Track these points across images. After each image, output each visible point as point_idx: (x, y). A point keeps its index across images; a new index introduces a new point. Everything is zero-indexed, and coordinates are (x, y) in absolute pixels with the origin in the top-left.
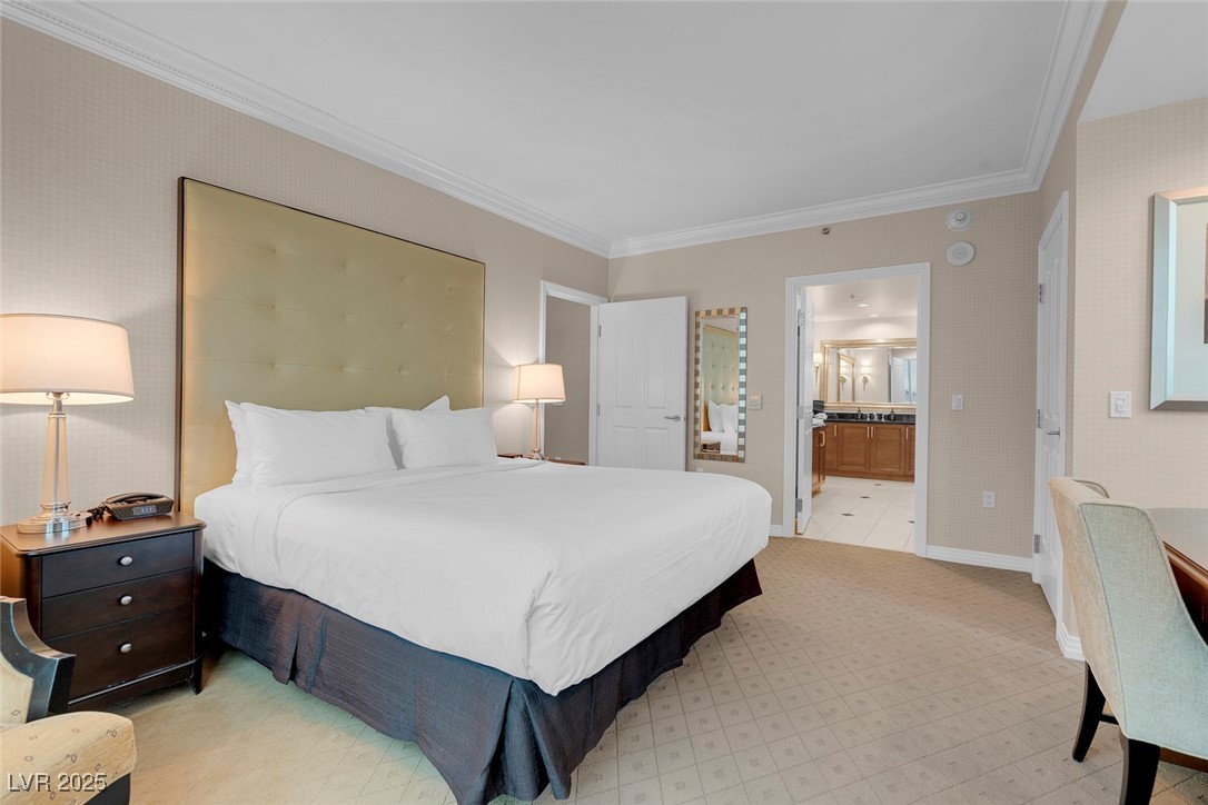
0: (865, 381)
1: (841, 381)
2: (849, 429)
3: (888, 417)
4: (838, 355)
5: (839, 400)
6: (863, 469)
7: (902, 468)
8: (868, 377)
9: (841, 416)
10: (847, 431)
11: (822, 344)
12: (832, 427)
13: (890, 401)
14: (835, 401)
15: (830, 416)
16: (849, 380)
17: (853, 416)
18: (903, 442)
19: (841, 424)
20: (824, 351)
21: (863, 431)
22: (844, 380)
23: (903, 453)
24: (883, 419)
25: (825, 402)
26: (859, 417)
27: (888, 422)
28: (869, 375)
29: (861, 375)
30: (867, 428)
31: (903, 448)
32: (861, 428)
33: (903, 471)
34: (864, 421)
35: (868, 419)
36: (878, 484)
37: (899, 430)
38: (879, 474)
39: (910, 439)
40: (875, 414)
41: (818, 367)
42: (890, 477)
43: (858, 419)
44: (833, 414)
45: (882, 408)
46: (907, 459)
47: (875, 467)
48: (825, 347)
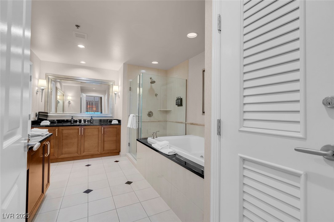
1: (57, 102)
2: (66, 131)
3: (89, 121)
4: (57, 88)
6: (76, 155)
7: (100, 150)
9: (59, 121)
15: (52, 122)
16: (61, 102)
17: (67, 121)
18: (100, 135)
19: (61, 128)
20: (48, 80)
21: (77, 131)
22: (59, 102)
23: (100, 141)
24: (87, 123)
25: (47, 113)
26: (72, 122)
27: (89, 124)
28: (71, 100)
29: (67, 100)
30: (78, 129)
31: (100, 139)
32: (75, 129)
33: (100, 152)
34: (75, 124)
35: (78, 123)
36: (88, 165)
37: (98, 128)
38: (86, 156)
39: (104, 133)
40: (82, 120)
41: (43, 90)
42: (92, 156)
43: (71, 123)
44: (54, 120)
45: (86, 116)
46: (102, 145)
47: (84, 152)
48: (49, 78)
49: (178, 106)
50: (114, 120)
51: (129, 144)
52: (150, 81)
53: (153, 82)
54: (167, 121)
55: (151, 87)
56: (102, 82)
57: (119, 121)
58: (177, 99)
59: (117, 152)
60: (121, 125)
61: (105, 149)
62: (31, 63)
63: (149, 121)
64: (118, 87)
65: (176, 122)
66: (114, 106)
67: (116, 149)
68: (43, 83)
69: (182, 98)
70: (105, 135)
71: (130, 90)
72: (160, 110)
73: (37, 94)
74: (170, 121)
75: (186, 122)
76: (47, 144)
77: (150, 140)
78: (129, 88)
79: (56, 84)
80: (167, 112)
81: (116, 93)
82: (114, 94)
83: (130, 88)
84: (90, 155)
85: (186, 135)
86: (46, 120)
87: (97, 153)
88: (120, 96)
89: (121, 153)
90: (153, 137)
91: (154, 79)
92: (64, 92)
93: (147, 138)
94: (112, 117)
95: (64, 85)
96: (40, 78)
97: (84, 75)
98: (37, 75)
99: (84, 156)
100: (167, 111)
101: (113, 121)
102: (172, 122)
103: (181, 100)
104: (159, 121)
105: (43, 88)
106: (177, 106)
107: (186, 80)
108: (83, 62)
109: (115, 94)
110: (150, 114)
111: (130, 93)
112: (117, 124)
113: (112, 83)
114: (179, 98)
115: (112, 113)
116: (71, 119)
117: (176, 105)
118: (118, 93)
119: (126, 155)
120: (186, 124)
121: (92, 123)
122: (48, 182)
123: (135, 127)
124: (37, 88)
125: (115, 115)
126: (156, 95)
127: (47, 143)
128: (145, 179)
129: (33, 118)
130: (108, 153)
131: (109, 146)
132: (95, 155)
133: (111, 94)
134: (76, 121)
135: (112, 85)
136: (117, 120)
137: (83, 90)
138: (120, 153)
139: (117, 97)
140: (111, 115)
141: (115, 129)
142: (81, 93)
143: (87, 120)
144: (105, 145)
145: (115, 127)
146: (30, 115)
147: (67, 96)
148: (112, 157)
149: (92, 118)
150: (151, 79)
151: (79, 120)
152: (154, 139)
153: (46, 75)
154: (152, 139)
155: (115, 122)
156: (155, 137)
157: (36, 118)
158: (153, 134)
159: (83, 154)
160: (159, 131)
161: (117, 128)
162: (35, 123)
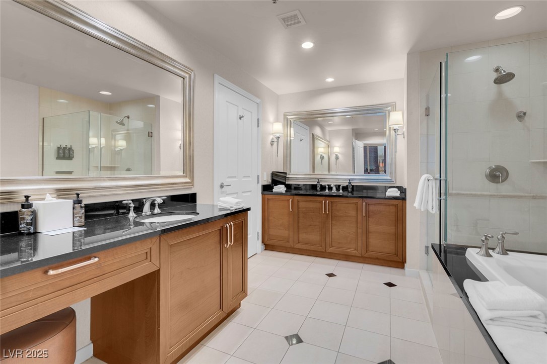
0: (337, 158)
2: (305, 204)
3: (345, 188)
4: (313, 137)
7: (359, 248)
10: (302, 205)
12: (288, 201)
18: (359, 218)
19: (297, 198)
20: (287, 123)
21: (317, 205)
23: (360, 231)
24: (341, 191)
25: (286, 173)
26: (318, 189)
27: (345, 194)
28: (339, 153)
29: (334, 153)
30: (321, 202)
31: (359, 225)
32: (316, 202)
33: (360, 252)
34: (323, 193)
35: (327, 191)
36: (331, 275)
37: (357, 204)
38: (335, 253)
39: (367, 216)
40: (333, 186)
41: (278, 138)
42: (347, 257)
43: (317, 191)
44: (299, 185)
45: (339, 179)
46: (364, 238)
47: (331, 246)
48: (287, 118)
50: (393, 187)
51: (427, 247)
52: (495, 75)
53: (503, 78)
55: (500, 94)
56: (368, 110)
57: (403, 191)
59: (398, 261)
60: (404, 199)
61: (370, 248)
62: (258, 101)
63: (491, 196)
64: (401, 112)
66: (395, 158)
67: (396, 255)
68: (277, 128)
70: (370, 220)
71: (428, 115)
73: (272, 145)
76: (227, 226)
77: (474, 256)
78: (424, 109)
81: (396, 127)
82: (393, 132)
83: (427, 108)
84: (343, 255)
86: (283, 184)
87: (354, 252)
88: (405, 133)
90: (483, 251)
91: (507, 68)
92: (329, 142)
93: (463, 249)
94: (390, 181)
95: (329, 131)
96: (277, 120)
97: (338, 102)
98: (271, 117)
99: (331, 253)
101: (389, 190)
104: (534, 197)
105: (279, 136)
108: (330, 80)
109: (395, 130)
110: (496, 175)
111: (428, 123)
112: (398, 197)
113: (389, 108)
115: (392, 173)
116: (316, 183)
118: (402, 127)
119: (417, 275)
121: (351, 192)
124: (271, 137)
125: (397, 176)
126: (521, 116)
129: (267, 180)
130: (377, 258)
131: (379, 244)
132: (353, 256)
133: (388, 132)
134: (323, 188)
135: (389, 112)
136: (398, 187)
137: (358, 134)
138: (405, 265)
139: (400, 137)
140: (389, 178)
141: (393, 209)
142: (354, 140)
143: (341, 187)
144: (371, 240)
145: (392, 205)
146: (258, 177)
147: (334, 147)
148: (387, 269)
149: (350, 183)
150: (497, 70)
151: (328, 185)
152: (491, 256)
153: (284, 115)
154: (483, 255)
155: (393, 192)
156: (497, 250)
157: (270, 181)
158: (486, 239)
159: (330, 250)
160: (517, 233)
161: (396, 206)
162: (267, 188)
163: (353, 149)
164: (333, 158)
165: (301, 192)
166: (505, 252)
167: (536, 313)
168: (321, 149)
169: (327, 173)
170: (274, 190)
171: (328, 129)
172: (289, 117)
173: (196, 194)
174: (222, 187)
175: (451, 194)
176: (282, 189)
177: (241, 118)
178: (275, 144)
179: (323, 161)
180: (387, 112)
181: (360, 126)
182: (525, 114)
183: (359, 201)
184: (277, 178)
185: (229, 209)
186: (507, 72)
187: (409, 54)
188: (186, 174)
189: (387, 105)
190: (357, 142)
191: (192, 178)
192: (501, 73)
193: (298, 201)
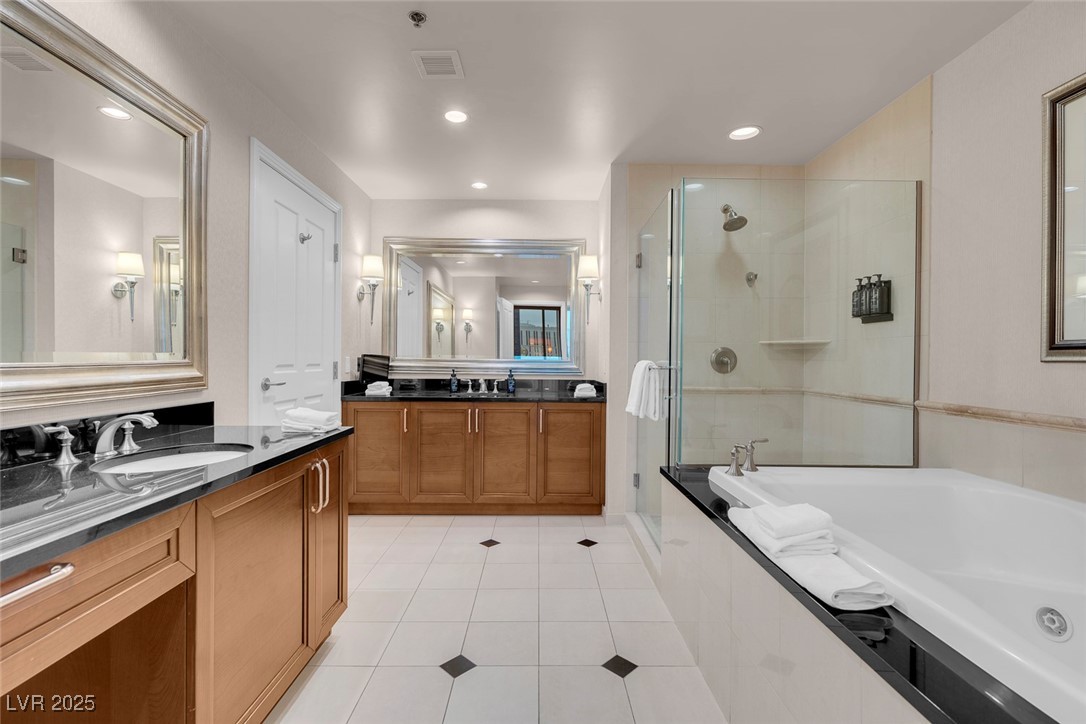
0: (468, 329)
2: (434, 416)
3: (503, 386)
4: (429, 287)
5: (429, 353)
6: (460, 498)
7: (532, 490)
8: (471, 324)
10: (426, 418)
11: (386, 243)
12: (399, 413)
13: (498, 357)
14: (420, 353)
18: (533, 437)
19: (417, 406)
20: (390, 257)
21: (459, 418)
23: (533, 459)
24: (495, 391)
25: (388, 358)
26: (454, 388)
28: (472, 320)
29: (463, 320)
30: (466, 412)
31: (533, 450)
32: (455, 411)
33: (534, 497)
34: (462, 395)
35: (470, 391)
36: (490, 543)
37: (527, 413)
38: (490, 504)
39: (546, 432)
40: (481, 381)
41: (375, 286)
42: (510, 508)
43: (451, 391)
44: (410, 381)
45: (492, 368)
46: (541, 472)
47: (483, 491)
48: (391, 249)
49: (863, 322)
50: (584, 382)
51: (637, 477)
52: (722, 219)
53: (734, 224)
54: (803, 393)
55: (728, 245)
56: (541, 248)
57: (600, 388)
58: (861, 288)
59: (591, 503)
60: (604, 402)
61: (551, 488)
62: (336, 207)
63: (718, 392)
64: (595, 258)
65: (856, 399)
66: (584, 333)
67: (590, 494)
68: (372, 266)
69: (888, 283)
70: (551, 439)
71: (639, 266)
72: (770, 345)
73: (360, 300)
74: (822, 395)
75: (916, 396)
76: (316, 468)
77: (721, 480)
78: (634, 258)
79: (426, 273)
80: (802, 352)
81: (588, 281)
82: (582, 290)
83: (639, 256)
84: (503, 505)
85: (916, 464)
86: (384, 379)
87: (523, 498)
88: (602, 293)
89: (607, 509)
90: (733, 469)
91: (739, 210)
92: (454, 299)
93: (706, 469)
94: (576, 372)
95: (454, 278)
96: (369, 251)
97: (488, 228)
98: (359, 244)
99: (484, 504)
100: (802, 345)
101: (579, 387)
102: (832, 396)
103: (885, 288)
104: (763, 392)
105: (374, 283)
106: (859, 320)
107: (919, 185)
108: (479, 185)
109: (586, 286)
110: (724, 362)
111: (639, 279)
112: (593, 398)
113: (576, 248)
114: (874, 280)
115: (578, 358)
116: (449, 377)
117: (854, 316)
118: (598, 282)
119: (623, 521)
120: (916, 411)
121: (513, 392)
122: (341, 596)
123: (655, 413)
124: (359, 284)
125: (587, 363)
126: (751, 279)
127: (318, 465)
128: (697, 664)
129: (350, 373)
130: (561, 504)
131: (563, 479)
132: (519, 505)
133: (573, 288)
134: (462, 386)
135: (577, 257)
136: (592, 382)
137: (504, 288)
138: (604, 508)
139: (593, 299)
140: (575, 367)
141: (585, 418)
142: (498, 298)
143: (495, 383)
144: (551, 474)
145: (586, 411)
146: (335, 366)
147: (462, 309)
148: (576, 519)
149: (511, 376)
150: (726, 210)
151: (472, 380)
152: (743, 475)
153: (384, 242)
154: (733, 474)
155: (585, 391)
156: (746, 466)
157: (358, 374)
158: (737, 451)
159: (481, 499)
160: (766, 441)
161: (590, 413)
162: (352, 389)
163: (498, 313)
164: (461, 329)
165: (415, 395)
166: (754, 468)
167: (823, 532)
168: (438, 314)
169: (449, 357)
170: (367, 392)
171: (452, 274)
172: (394, 246)
173: (212, 403)
174: (266, 387)
175: (686, 390)
176: (384, 390)
177: (303, 240)
178: (367, 299)
179: (442, 335)
180: (573, 255)
181: (509, 273)
182: (756, 276)
183: (532, 407)
184: (372, 369)
185: (310, 434)
186: (739, 215)
187: (616, 166)
188: (193, 359)
189: (572, 242)
190: (504, 301)
191: (204, 367)
192: (731, 215)
193: (421, 412)
